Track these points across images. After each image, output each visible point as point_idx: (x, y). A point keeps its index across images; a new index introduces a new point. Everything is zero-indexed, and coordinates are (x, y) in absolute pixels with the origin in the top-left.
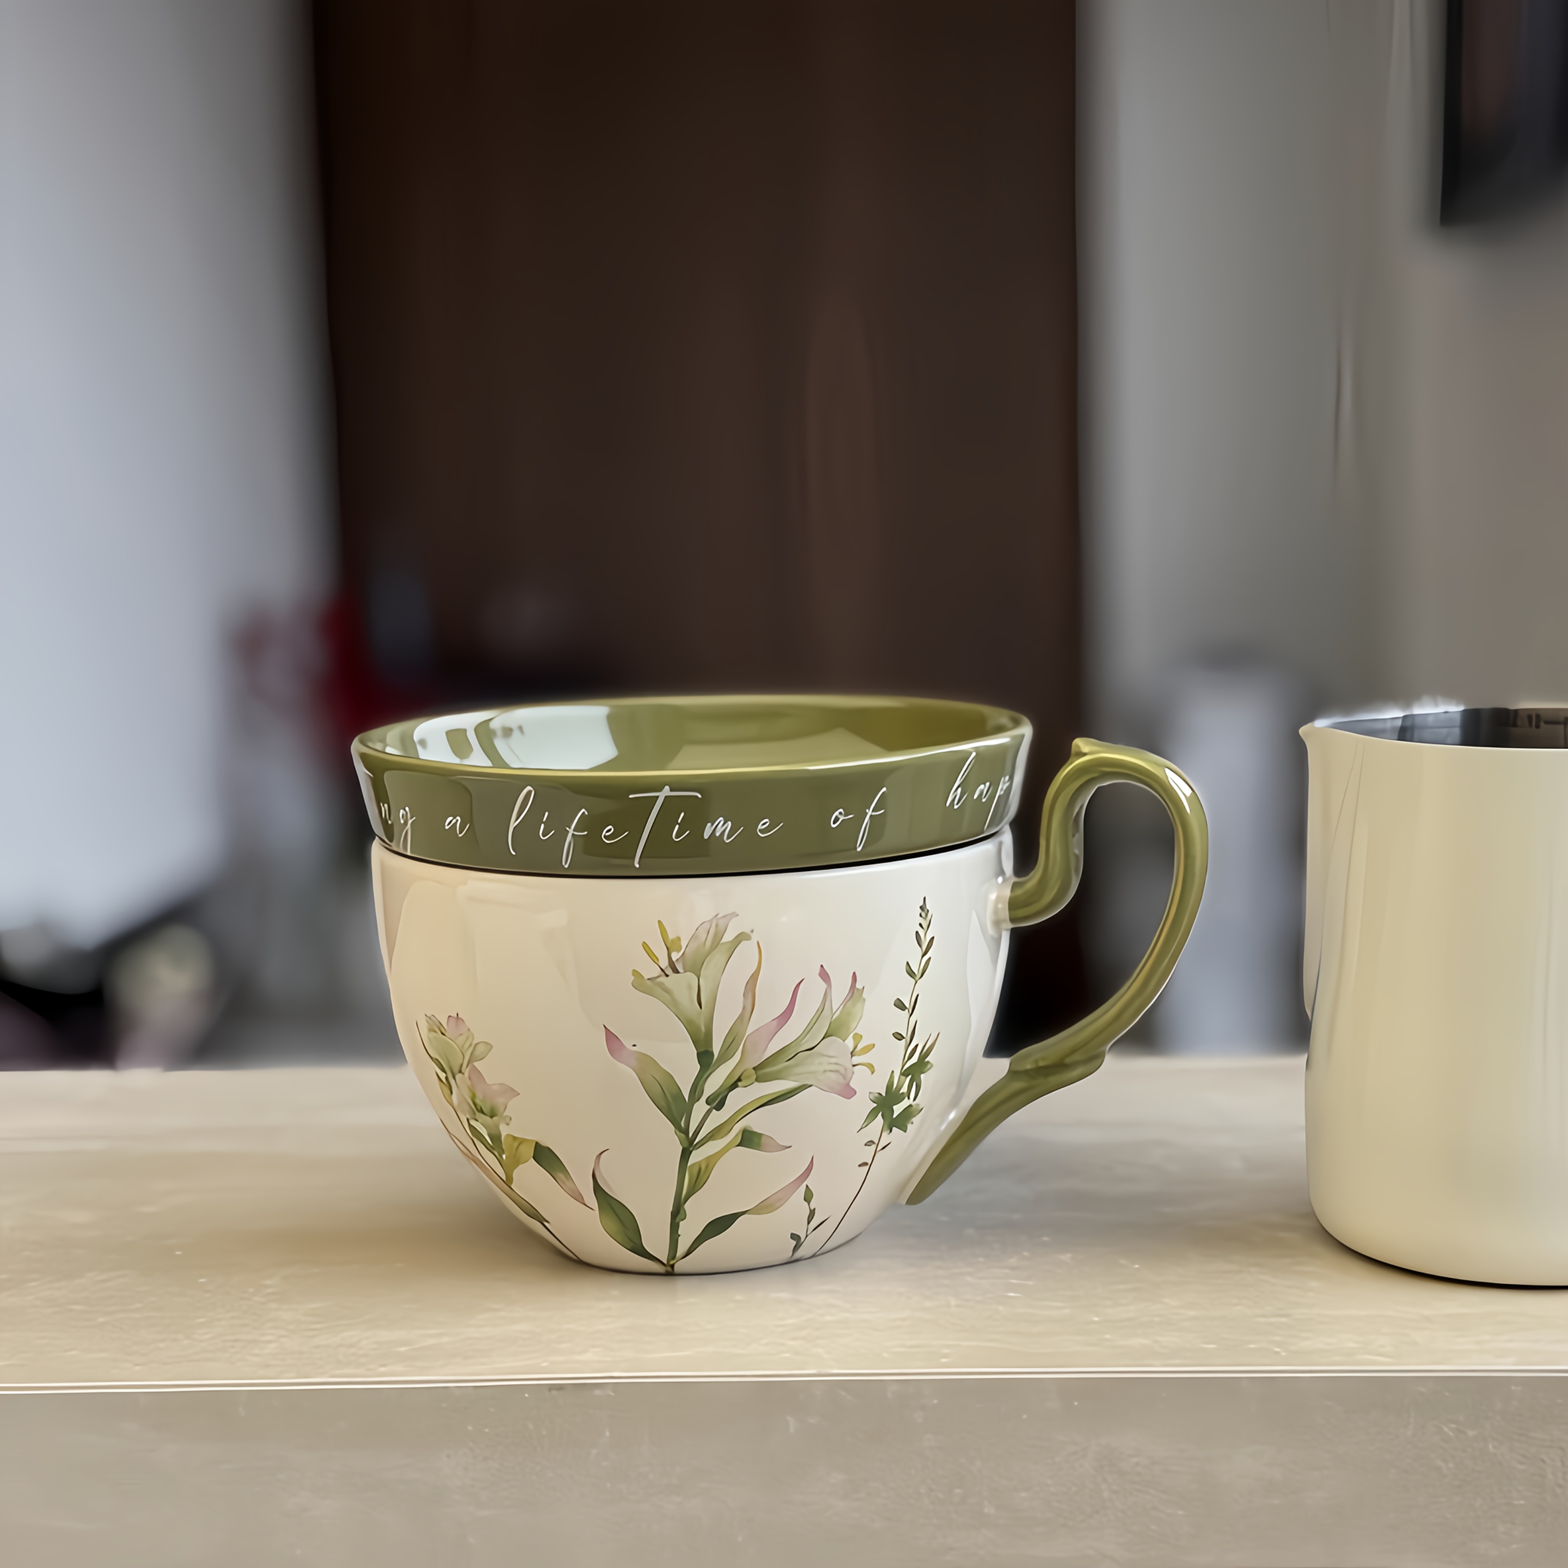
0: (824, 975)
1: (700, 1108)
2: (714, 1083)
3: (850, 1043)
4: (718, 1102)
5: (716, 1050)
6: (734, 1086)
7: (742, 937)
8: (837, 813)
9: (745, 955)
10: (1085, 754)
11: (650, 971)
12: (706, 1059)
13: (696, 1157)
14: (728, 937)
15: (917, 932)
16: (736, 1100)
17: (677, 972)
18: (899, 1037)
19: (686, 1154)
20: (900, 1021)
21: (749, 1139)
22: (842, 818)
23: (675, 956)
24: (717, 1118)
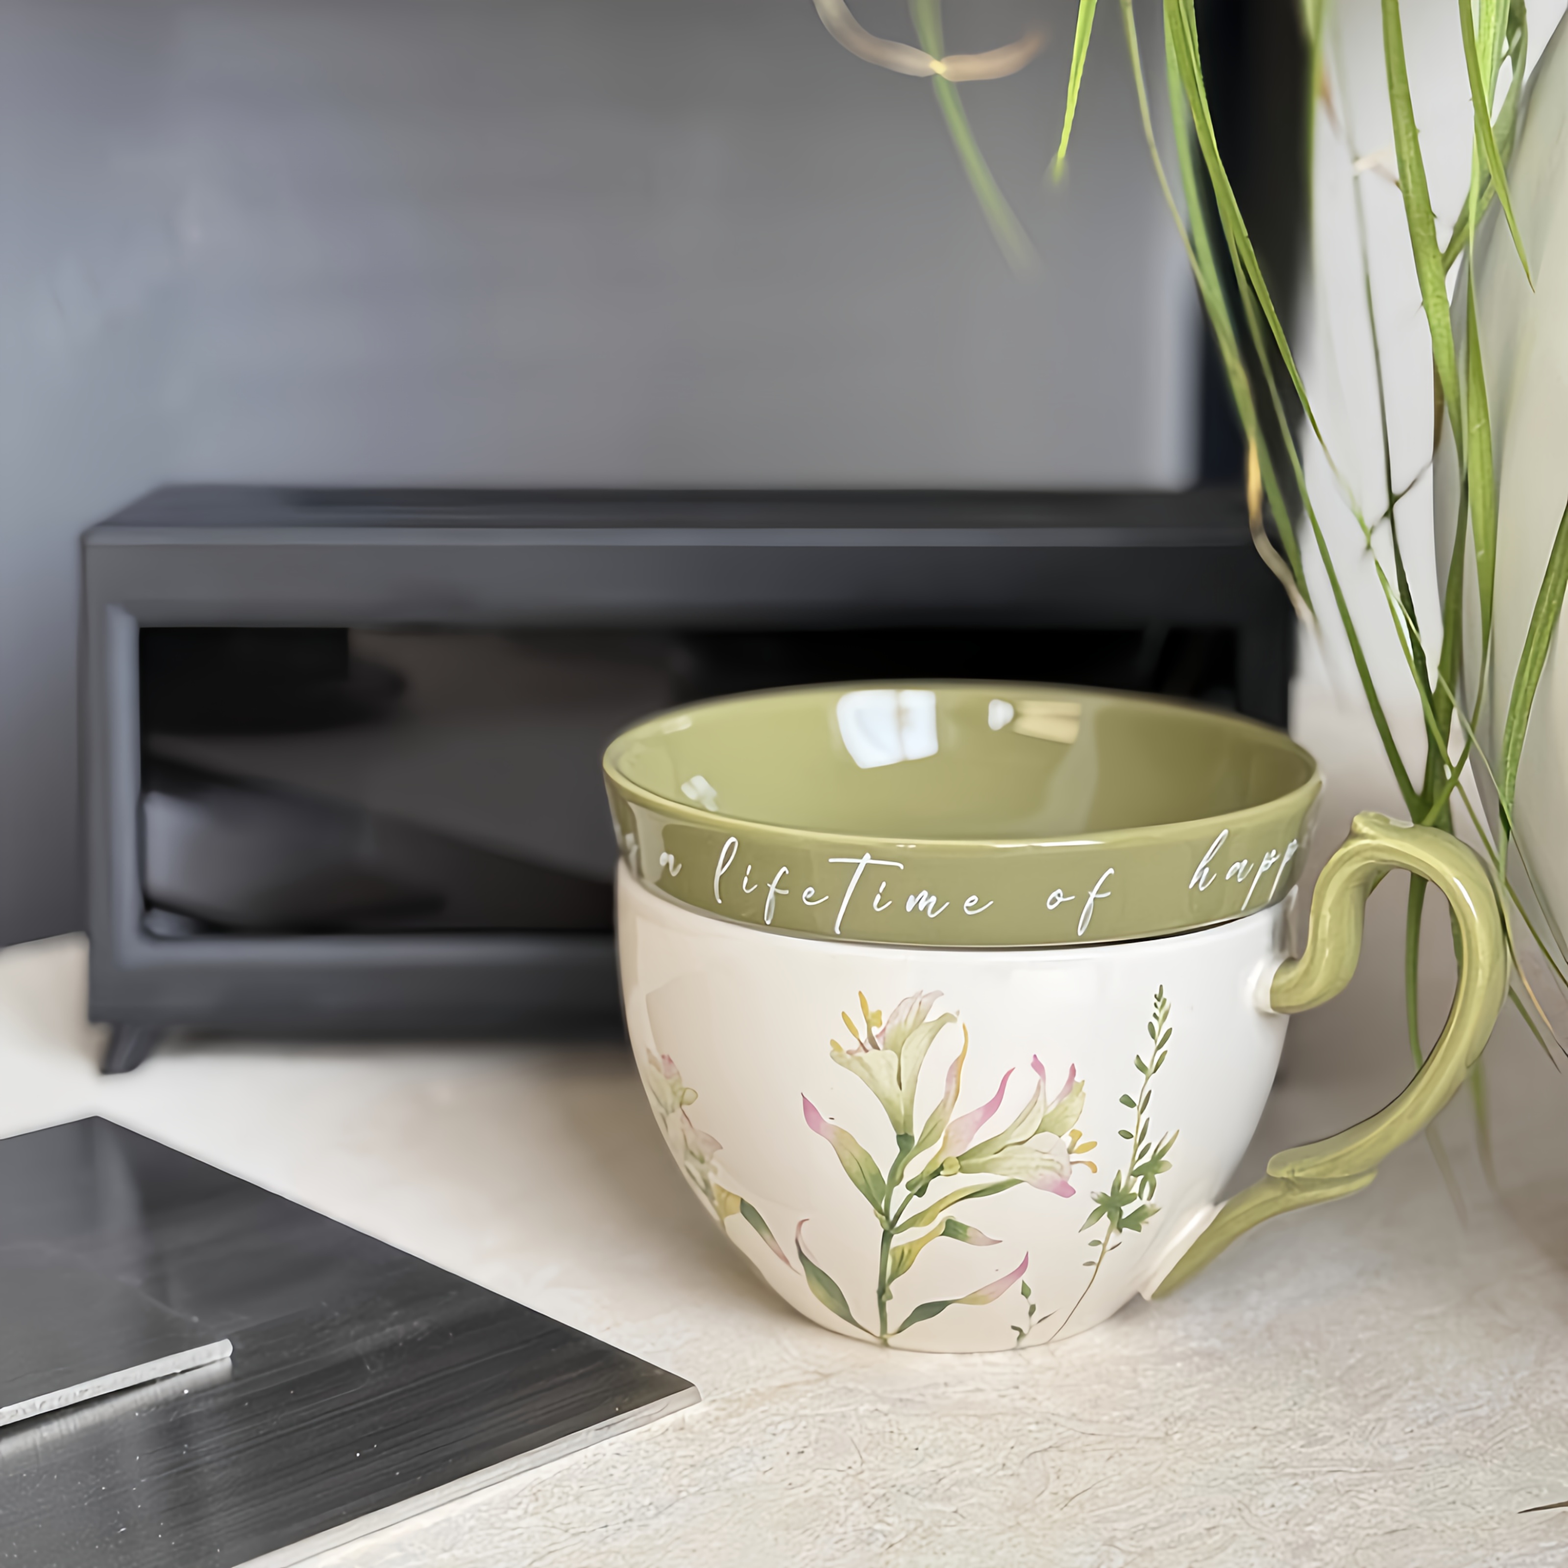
0: (1037, 1066)
1: (900, 1193)
2: (914, 1169)
3: (1067, 1139)
4: (919, 1189)
5: (917, 1134)
6: (936, 1174)
7: (946, 1018)
8: (1054, 894)
9: (950, 1039)
10: (1363, 836)
11: (849, 1043)
12: (904, 1140)
13: (897, 1241)
14: (932, 1017)
15: (1151, 1024)
16: (938, 1189)
17: (878, 1048)
18: (1127, 1135)
19: (887, 1237)
20: (1129, 1119)
21: (952, 1229)
22: (1060, 900)
23: (876, 1031)
24: (917, 1205)
